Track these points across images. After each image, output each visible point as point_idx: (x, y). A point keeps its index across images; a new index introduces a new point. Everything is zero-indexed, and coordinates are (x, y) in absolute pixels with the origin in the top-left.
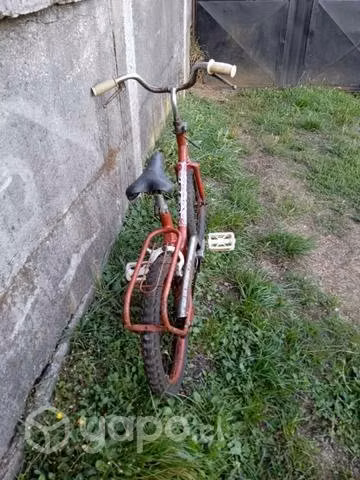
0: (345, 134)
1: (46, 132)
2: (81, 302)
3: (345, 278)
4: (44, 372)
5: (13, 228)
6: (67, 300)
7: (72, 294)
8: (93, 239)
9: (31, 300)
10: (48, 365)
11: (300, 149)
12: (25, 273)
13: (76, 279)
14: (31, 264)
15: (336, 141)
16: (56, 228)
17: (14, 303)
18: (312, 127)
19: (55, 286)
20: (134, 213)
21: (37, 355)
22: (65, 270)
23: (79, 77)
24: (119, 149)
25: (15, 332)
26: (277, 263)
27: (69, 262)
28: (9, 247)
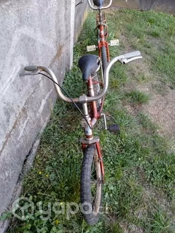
0: (172, 41)
1: (35, 41)
2: (45, 121)
3: (163, 116)
4: (30, 152)
5: (20, 90)
6: (39, 120)
7: (41, 118)
8: (51, 92)
9: (26, 122)
10: (32, 149)
11: (149, 47)
12: (24, 110)
13: (43, 111)
14: (26, 106)
15: (167, 45)
16: (36, 88)
17: (20, 124)
18: (155, 35)
19: (35, 115)
20: (68, 77)
21: (27, 145)
22: (39, 107)
23: (50, 10)
24: (64, 45)
25: (20, 137)
26: (133, 106)
27: (41, 103)
28: (18, 99)
